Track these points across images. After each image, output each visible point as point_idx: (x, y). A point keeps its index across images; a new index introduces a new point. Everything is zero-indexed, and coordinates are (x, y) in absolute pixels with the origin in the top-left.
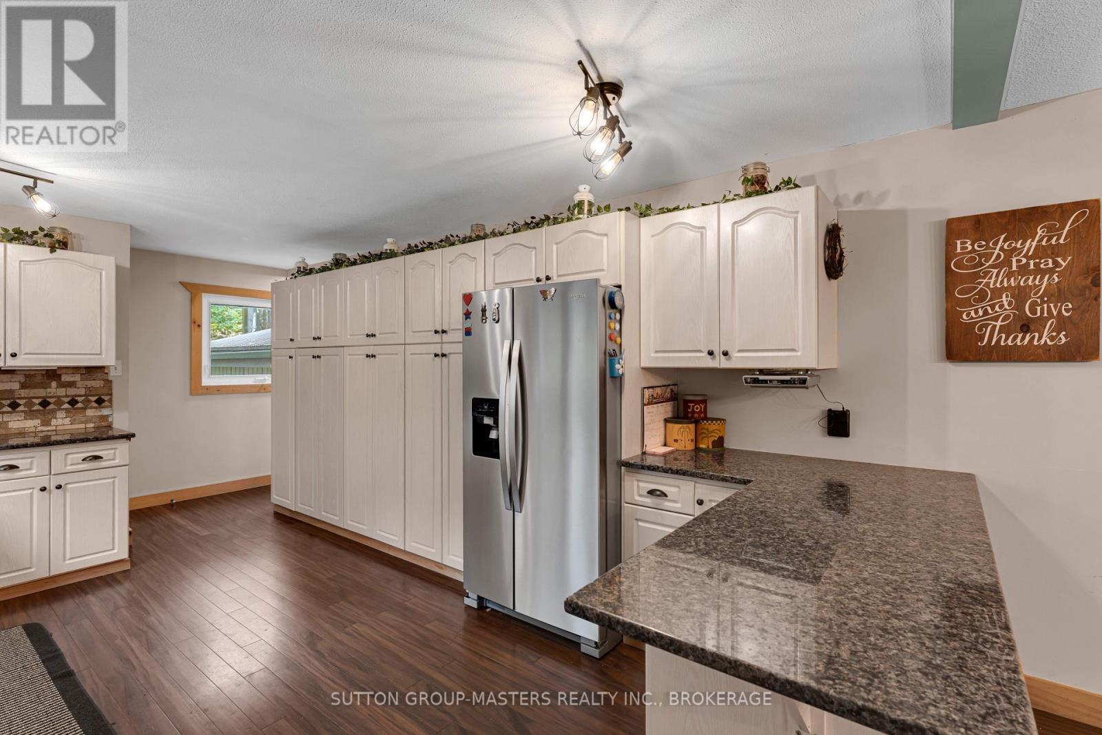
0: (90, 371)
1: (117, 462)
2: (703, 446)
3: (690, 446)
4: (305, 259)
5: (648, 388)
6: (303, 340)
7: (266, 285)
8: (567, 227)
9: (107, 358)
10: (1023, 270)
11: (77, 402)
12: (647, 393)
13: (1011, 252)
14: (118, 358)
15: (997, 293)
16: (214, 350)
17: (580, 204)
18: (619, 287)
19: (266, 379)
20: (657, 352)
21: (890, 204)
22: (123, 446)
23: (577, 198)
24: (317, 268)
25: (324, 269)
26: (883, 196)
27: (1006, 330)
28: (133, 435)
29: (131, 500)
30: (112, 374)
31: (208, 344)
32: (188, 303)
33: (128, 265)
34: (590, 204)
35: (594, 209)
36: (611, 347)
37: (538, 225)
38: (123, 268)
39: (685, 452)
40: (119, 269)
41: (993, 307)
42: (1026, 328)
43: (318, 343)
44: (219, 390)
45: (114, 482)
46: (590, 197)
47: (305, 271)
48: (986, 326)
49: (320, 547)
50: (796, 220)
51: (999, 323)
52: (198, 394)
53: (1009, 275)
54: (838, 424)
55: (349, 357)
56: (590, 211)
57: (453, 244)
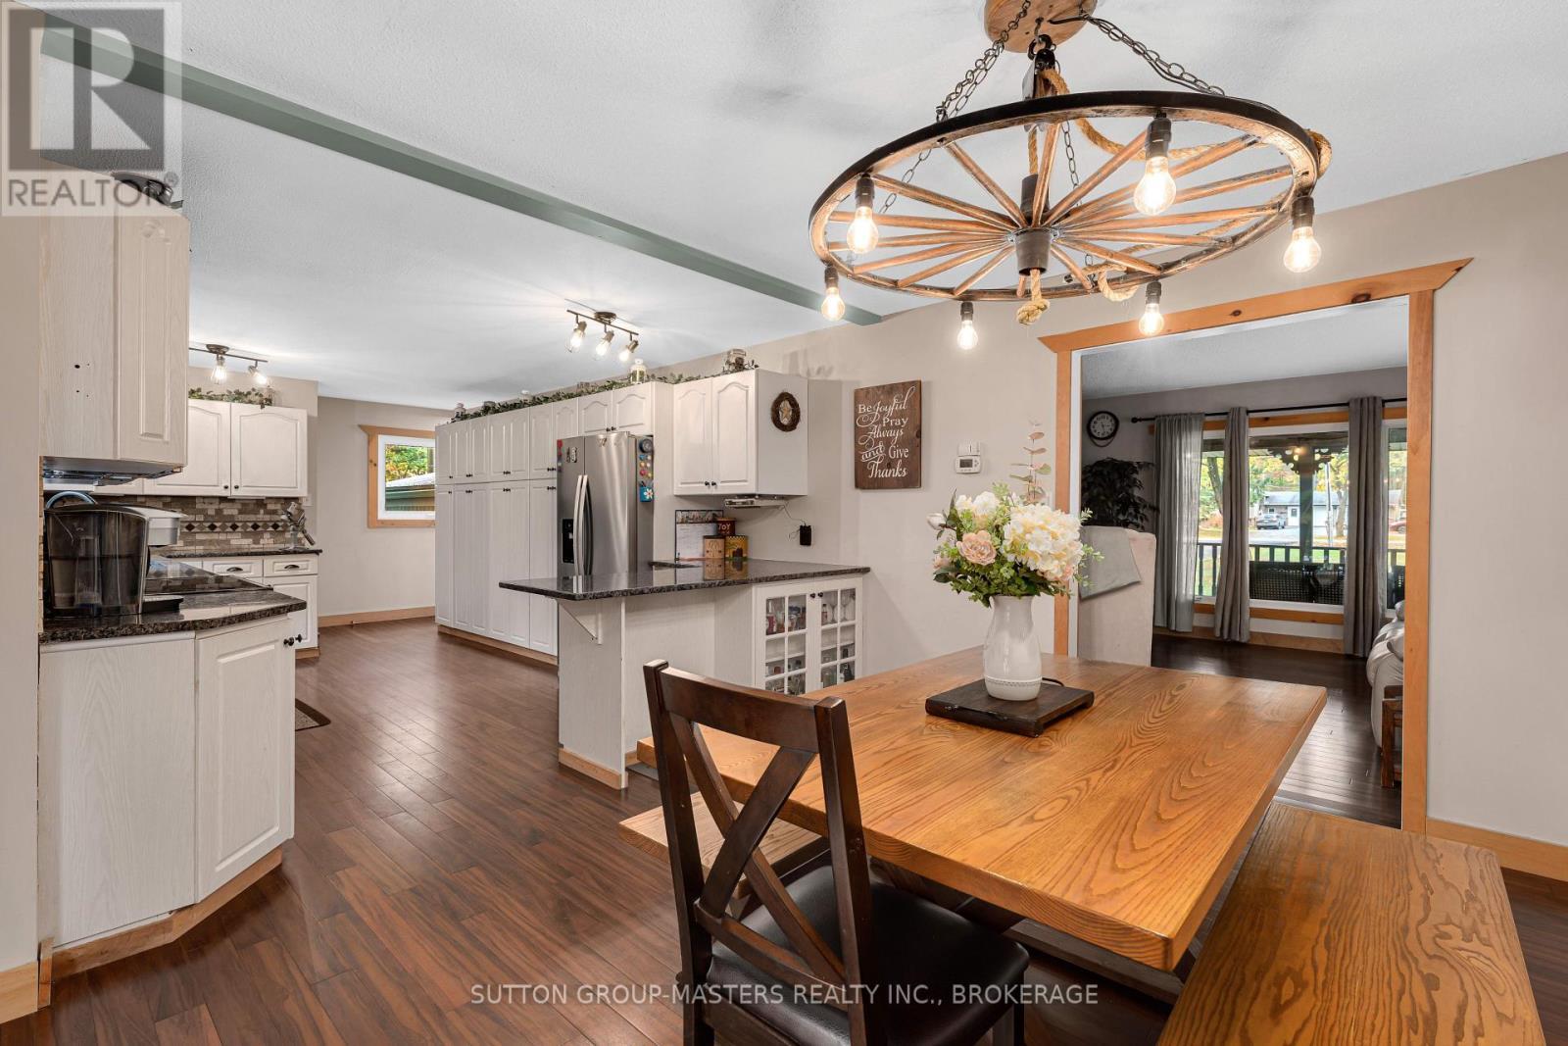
0: (288, 500)
1: (308, 571)
2: (727, 556)
3: (718, 556)
4: (462, 405)
5: (682, 511)
6: (459, 477)
7: (430, 425)
8: (625, 391)
9: (301, 491)
10: (888, 427)
11: (278, 526)
12: (680, 514)
13: (883, 414)
14: (309, 491)
15: (877, 441)
16: (388, 490)
17: (634, 374)
18: (652, 436)
19: (430, 515)
20: (682, 483)
21: (834, 377)
22: (313, 558)
23: (633, 368)
24: (472, 413)
25: (477, 415)
26: (831, 370)
27: (881, 467)
28: (321, 551)
29: (320, 619)
30: (305, 504)
31: (383, 484)
32: (365, 443)
33: (315, 414)
34: (642, 373)
35: (645, 378)
36: (640, 479)
37: (610, 388)
38: (313, 418)
39: (713, 560)
40: (310, 418)
41: (875, 451)
42: (889, 466)
43: (470, 480)
44: (393, 524)
45: (307, 587)
46: (643, 369)
47: (463, 416)
48: (872, 464)
49: (473, 657)
50: (747, 391)
51: (878, 463)
52: (374, 527)
53: (882, 429)
54: (805, 536)
55: (492, 492)
56: (641, 379)
57: (560, 399)
